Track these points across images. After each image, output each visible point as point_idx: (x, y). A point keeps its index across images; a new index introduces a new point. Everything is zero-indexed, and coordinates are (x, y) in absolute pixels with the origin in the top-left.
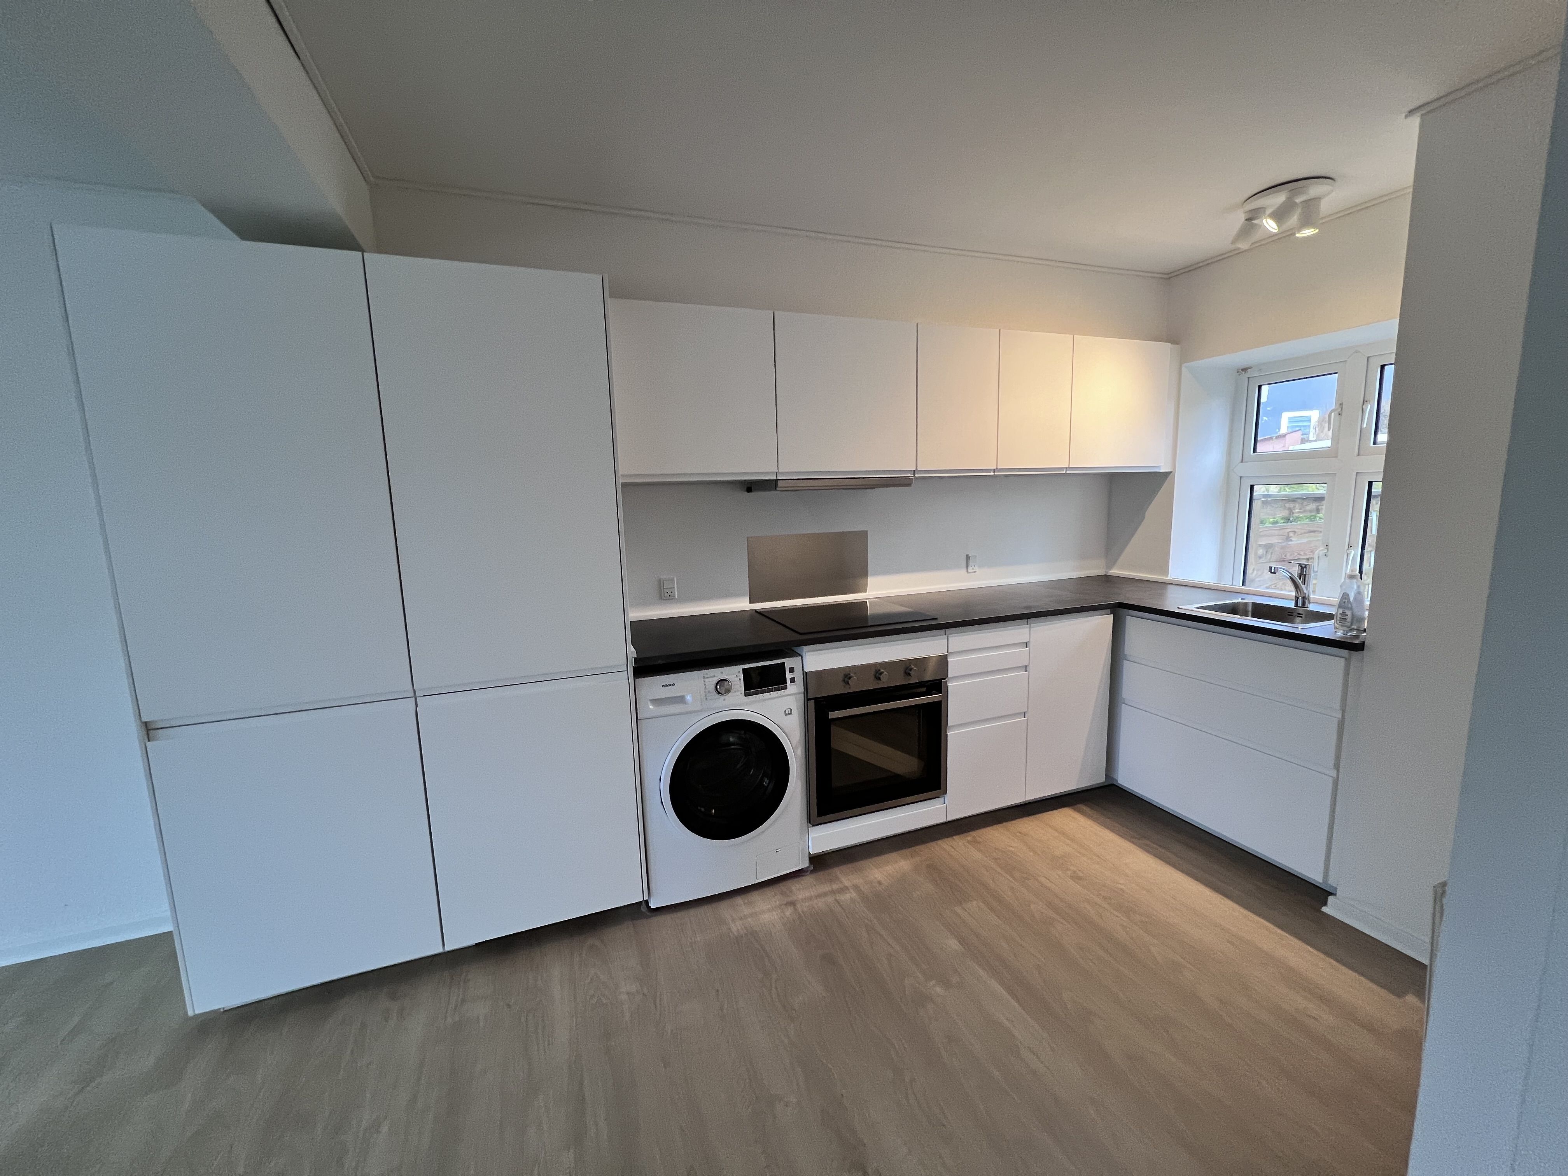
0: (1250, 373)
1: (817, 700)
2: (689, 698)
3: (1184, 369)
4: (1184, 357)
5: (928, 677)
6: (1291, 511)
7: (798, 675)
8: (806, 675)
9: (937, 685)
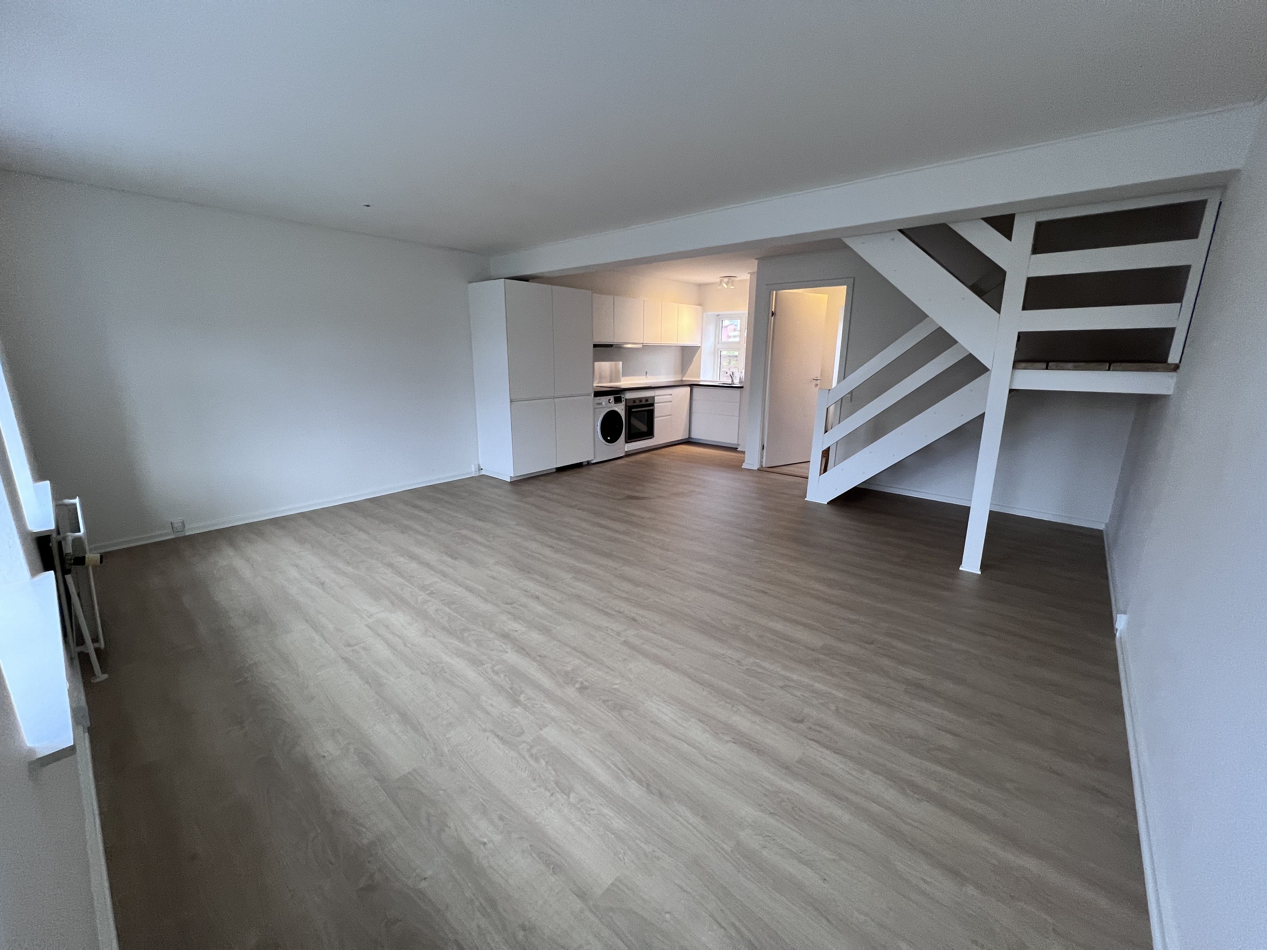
0: (720, 316)
1: (629, 406)
2: (603, 403)
3: (704, 315)
4: (704, 311)
5: (649, 402)
6: (730, 360)
7: (624, 399)
8: (626, 399)
9: (652, 405)
